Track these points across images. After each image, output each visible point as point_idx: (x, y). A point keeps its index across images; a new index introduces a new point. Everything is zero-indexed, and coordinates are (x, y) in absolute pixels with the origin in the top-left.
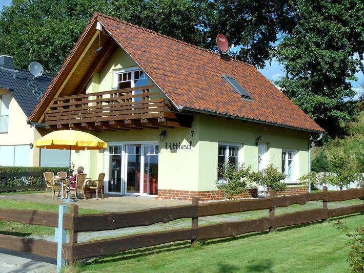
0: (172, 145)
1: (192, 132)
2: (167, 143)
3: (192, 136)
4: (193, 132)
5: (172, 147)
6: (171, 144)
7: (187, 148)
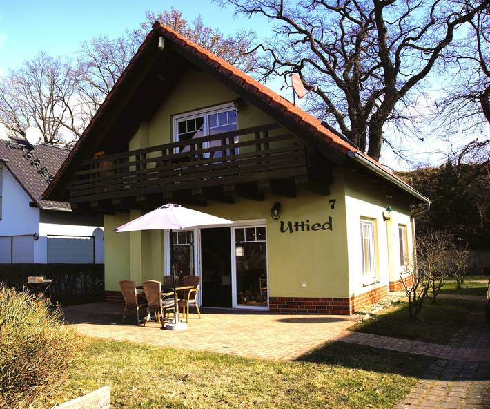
0: (294, 224)
1: (331, 201)
2: (282, 223)
3: (333, 207)
4: (334, 200)
5: (294, 229)
6: (290, 223)
7: (323, 228)
